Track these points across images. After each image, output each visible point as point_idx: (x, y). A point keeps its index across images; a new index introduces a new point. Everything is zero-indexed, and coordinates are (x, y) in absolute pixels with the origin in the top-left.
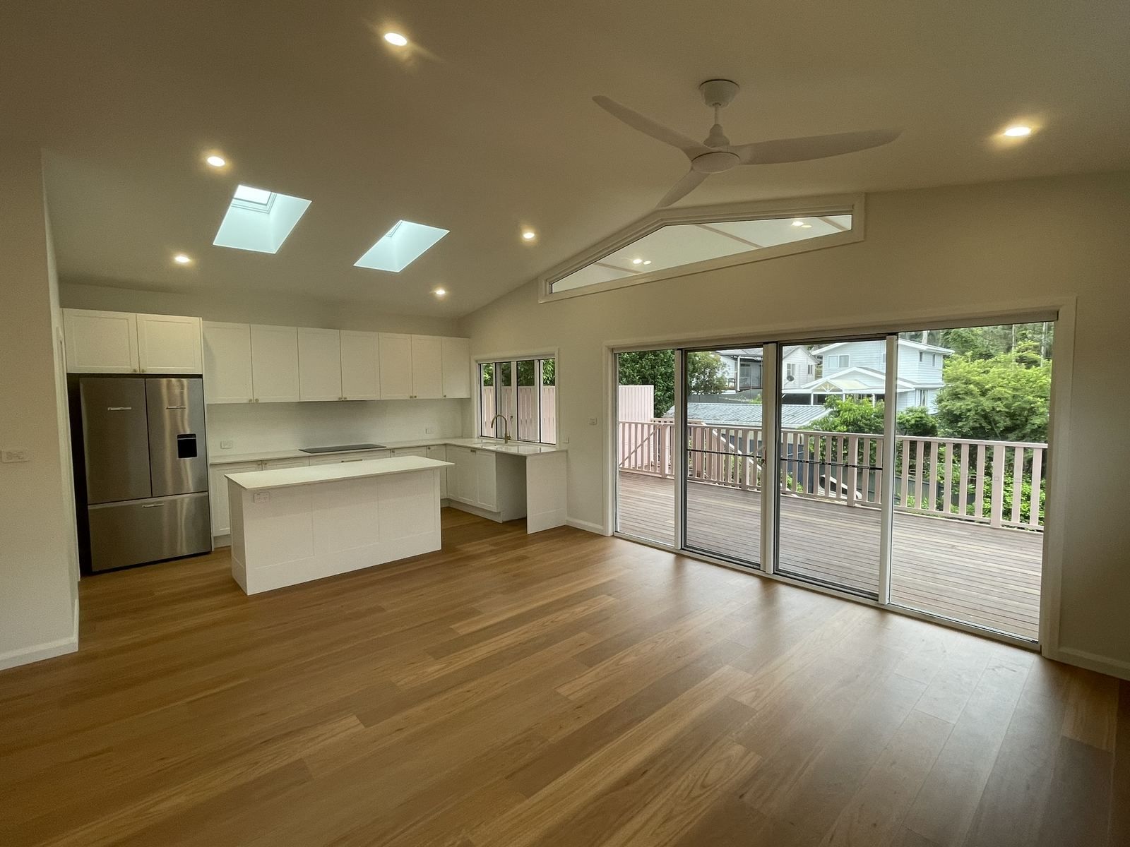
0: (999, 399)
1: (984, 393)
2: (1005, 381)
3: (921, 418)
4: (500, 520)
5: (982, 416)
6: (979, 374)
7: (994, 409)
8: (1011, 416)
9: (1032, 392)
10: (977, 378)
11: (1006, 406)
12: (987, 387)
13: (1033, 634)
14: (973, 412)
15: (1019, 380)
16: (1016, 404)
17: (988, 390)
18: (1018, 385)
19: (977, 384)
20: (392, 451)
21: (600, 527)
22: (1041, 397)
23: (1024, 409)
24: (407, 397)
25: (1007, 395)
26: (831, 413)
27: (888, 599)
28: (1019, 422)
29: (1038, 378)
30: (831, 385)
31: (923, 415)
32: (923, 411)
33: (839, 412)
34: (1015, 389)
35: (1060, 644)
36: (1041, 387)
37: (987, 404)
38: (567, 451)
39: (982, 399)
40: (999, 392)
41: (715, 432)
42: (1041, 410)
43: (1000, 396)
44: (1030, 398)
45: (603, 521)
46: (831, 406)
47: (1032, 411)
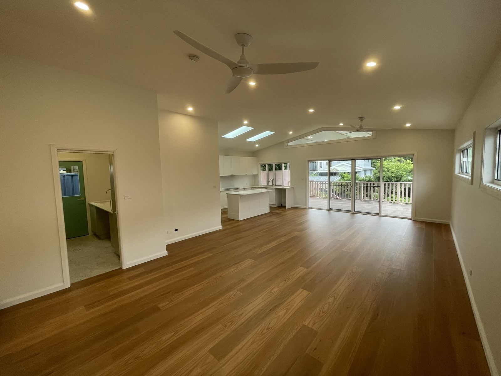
0: (393, 173)
1: (388, 171)
2: (395, 167)
3: (369, 179)
4: (275, 206)
5: (388, 178)
6: (387, 165)
7: (392, 176)
8: (396, 178)
9: (402, 170)
10: (386, 166)
11: (395, 175)
12: (389, 169)
13: (410, 216)
14: (385, 177)
15: (398, 167)
16: (398, 174)
17: (389, 170)
18: (398, 168)
19: (386, 168)
20: (244, 189)
21: (305, 206)
22: (404, 172)
23: (400, 175)
24: (244, 174)
25: (395, 171)
26: (341, 178)
27: (382, 214)
28: (398, 179)
29: (404, 166)
30: (336, 169)
31: (370, 178)
32: (370, 177)
33: (344, 178)
34: (397, 170)
35: (415, 217)
36: (404, 169)
37: (389, 174)
38: (293, 188)
39: (388, 172)
40: (393, 170)
41: (317, 182)
42: (405, 176)
43: (393, 172)
44: (402, 172)
45: (306, 205)
46: (341, 176)
47: (402, 176)
